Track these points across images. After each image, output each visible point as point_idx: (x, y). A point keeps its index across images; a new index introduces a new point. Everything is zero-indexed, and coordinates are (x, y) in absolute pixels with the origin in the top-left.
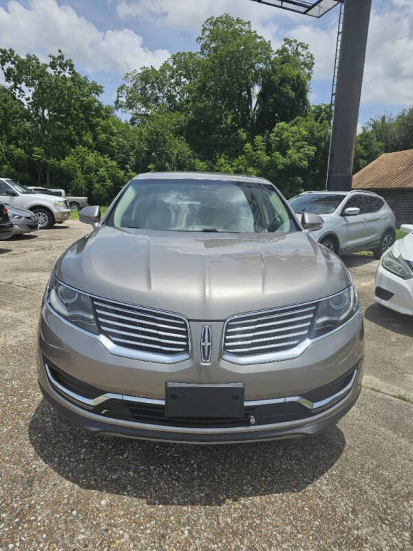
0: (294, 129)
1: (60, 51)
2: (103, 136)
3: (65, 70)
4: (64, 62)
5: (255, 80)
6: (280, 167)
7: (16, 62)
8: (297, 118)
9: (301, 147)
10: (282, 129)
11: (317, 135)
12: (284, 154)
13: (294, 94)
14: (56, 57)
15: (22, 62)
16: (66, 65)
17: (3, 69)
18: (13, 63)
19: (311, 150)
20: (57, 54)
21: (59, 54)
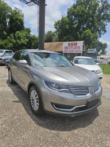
0: (22, 33)
5: (8, 17)
6: (19, 44)
8: (22, 31)
9: (24, 39)
10: (19, 33)
11: (28, 36)
12: (20, 40)
13: (20, 24)
19: (27, 40)
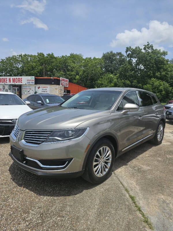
1: (148, 42)
2: (164, 73)
3: (149, 49)
4: (149, 46)
7: (131, 51)
14: (146, 45)
15: (134, 50)
16: (150, 47)
17: (127, 54)
18: (130, 51)
20: (146, 44)
21: (147, 44)
